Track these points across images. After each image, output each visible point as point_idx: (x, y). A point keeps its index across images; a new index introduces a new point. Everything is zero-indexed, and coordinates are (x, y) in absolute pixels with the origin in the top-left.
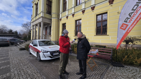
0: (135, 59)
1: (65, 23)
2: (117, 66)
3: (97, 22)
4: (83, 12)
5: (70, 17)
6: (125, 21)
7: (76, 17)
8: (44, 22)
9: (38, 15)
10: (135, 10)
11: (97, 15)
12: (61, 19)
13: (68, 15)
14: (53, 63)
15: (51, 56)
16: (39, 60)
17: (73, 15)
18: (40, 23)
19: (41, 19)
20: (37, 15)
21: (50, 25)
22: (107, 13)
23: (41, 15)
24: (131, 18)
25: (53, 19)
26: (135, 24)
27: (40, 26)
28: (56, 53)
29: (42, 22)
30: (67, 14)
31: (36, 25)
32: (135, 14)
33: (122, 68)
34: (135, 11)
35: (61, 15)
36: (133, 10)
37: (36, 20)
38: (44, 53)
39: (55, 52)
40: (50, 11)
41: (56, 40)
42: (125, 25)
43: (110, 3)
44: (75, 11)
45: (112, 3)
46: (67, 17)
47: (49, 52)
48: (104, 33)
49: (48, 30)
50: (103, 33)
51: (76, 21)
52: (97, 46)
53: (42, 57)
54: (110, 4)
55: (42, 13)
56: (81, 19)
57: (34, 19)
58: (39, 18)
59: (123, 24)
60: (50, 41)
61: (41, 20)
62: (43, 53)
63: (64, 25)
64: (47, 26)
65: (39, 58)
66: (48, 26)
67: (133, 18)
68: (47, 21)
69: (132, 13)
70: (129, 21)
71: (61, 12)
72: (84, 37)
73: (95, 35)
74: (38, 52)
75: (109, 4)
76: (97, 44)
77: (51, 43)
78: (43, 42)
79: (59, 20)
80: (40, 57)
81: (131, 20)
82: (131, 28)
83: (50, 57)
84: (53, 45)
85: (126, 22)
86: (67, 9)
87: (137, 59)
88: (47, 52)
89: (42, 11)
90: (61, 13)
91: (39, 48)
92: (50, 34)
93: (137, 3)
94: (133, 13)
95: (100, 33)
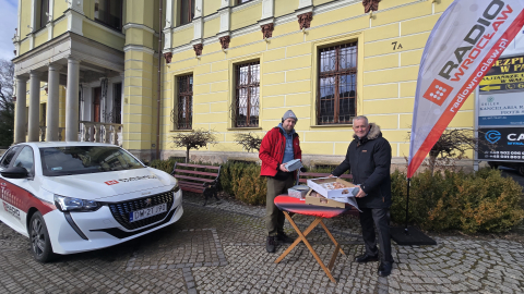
0: (463, 208)
1: (191, 75)
2: (410, 244)
3: (320, 75)
4: (268, 30)
5: (213, 46)
6: (441, 74)
7: (238, 52)
8: (82, 63)
9: (49, 27)
10: (473, 42)
11: (321, 50)
12: (170, 55)
13: (202, 39)
14: (132, 264)
15: (116, 225)
16: (40, 256)
17: (225, 42)
18: (60, 67)
19: (69, 43)
20: (41, 22)
21: (116, 80)
22: (354, 43)
23: (67, 25)
24: (463, 66)
25: (130, 53)
26: (470, 86)
27: (63, 80)
28: (145, 206)
29: (70, 57)
30: (198, 35)
31: (41, 74)
32: (473, 55)
33: (430, 249)
34: (475, 46)
35: (168, 36)
36: (467, 39)
37: (36, 51)
38: (74, 215)
39: (139, 203)
40: (113, 13)
41: (148, 147)
42: (441, 88)
43: (368, 6)
44: (233, 23)
45: (374, 8)
46: (199, 49)
47: (105, 209)
48: (347, 118)
49: (106, 103)
50: (342, 119)
51: (237, 67)
52: (317, 166)
53: (62, 238)
54: (367, 11)
55: (69, 17)
56: (257, 62)
57: (29, 45)
58: (56, 41)
59: (436, 82)
60: (116, 150)
61: (64, 50)
62: (67, 212)
63: (184, 82)
64: (101, 84)
65: (40, 244)
66: (105, 82)
67: (467, 68)
68: (101, 60)
69: (465, 49)
70: (456, 75)
71: (168, 25)
72: (376, 132)
73: (314, 124)
74: (35, 210)
75: (363, 8)
76: (320, 161)
77: (120, 158)
78: (75, 152)
79: (160, 58)
80: (45, 237)
81: (462, 74)
82: (461, 98)
83: (114, 232)
84: (130, 167)
85: (447, 76)
86: (197, 14)
87: (470, 210)
88: (94, 209)
89: (70, 6)
90: (172, 28)
91: (44, 187)
92: (117, 119)
93: (480, 20)
94: (468, 52)
95: (331, 119)
